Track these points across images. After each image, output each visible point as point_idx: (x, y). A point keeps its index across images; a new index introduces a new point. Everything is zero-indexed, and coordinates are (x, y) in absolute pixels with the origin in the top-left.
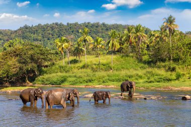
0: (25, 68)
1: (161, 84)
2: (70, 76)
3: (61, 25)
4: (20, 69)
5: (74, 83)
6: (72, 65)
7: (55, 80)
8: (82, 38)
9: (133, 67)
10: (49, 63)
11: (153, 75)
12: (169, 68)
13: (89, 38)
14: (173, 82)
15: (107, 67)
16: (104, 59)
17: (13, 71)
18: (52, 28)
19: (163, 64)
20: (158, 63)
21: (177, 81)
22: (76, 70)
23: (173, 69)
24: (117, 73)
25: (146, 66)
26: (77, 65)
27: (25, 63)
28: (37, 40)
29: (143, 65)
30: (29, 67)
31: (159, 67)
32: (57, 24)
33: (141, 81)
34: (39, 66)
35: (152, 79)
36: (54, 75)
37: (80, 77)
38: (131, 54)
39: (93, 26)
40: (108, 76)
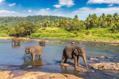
0: (26, 31)
1: (71, 38)
2: (42, 34)
3: (42, 16)
4: (25, 31)
5: (43, 37)
6: (43, 31)
7: (36, 35)
8: (47, 21)
9: (63, 32)
10: (35, 29)
11: (69, 35)
12: (75, 33)
13: (49, 21)
14: (75, 38)
15: (55, 32)
16: (54, 29)
17: (23, 32)
18: (39, 17)
19: (73, 31)
20: (72, 31)
21: (76, 37)
22: (44, 32)
23: (76, 33)
24: (57, 34)
25: (68, 31)
26: (45, 31)
27: (27, 29)
28: (33, 21)
29: (66, 31)
30: (28, 30)
31: (72, 32)
32: (40, 16)
33: (65, 37)
34: (32, 30)
35: (68, 36)
36: (36, 33)
37: (45, 35)
38: (63, 27)
39: (53, 17)
40: (55, 35)
